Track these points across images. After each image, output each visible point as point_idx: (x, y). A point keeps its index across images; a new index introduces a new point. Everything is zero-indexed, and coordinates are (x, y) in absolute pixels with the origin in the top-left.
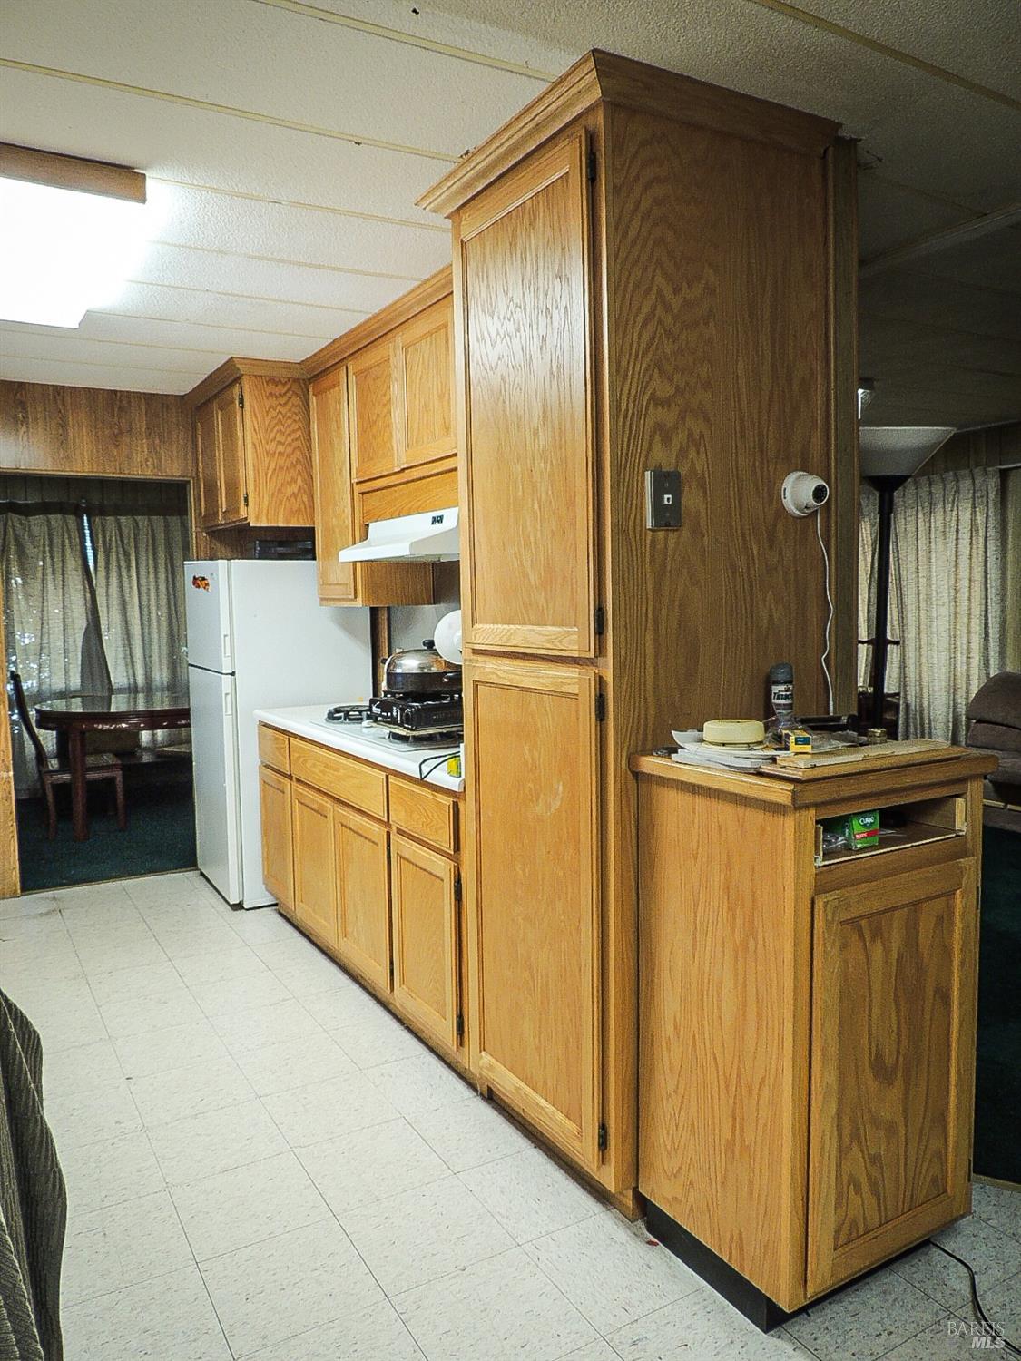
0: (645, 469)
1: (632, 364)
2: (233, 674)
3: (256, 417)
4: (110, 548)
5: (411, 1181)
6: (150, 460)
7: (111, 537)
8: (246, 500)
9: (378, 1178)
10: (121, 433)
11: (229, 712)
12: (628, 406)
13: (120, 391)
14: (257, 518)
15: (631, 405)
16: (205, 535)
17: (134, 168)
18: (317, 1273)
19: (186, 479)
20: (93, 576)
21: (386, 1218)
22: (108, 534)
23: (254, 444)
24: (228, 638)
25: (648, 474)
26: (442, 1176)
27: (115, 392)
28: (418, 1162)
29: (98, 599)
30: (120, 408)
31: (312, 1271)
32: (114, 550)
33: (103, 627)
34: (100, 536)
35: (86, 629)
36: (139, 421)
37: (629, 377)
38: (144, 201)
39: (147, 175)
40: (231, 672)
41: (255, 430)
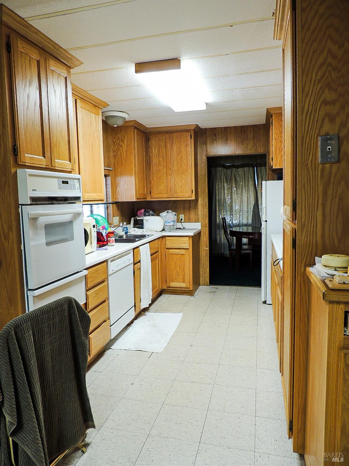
0: (318, 136)
1: (311, 88)
2: (266, 221)
3: (277, 129)
4: (263, 177)
5: (240, 411)
6: (253, 148)
7: (263, 174)
8: (272, 159)
9: (230, 405)
10: (244, 139)
11: (264, 235)
12: (308, 108)
13: (245, 126)
14: (275, 166)
15: (311, 107)
16: (271, 172)
17: (177, 58)
18: (188, 424)
19: (265, 153)
20: (257, 187)
21: (222, 419)
22: (262, 173)
23: (275, 138)
24: (265, 209)
25: (319, 138)
26: (251, 415)
27: (243, 126)
28: (247, 406)
29: (258, 194)
30: (244, 131)
31: (188, 423)
32: (264, 178)
33: (259, 204)
34: (260, 174)
35: (254, 204)
36: (250, 135)
37: (310, 94)
38: (180, 69)
39: (181, 59)
40: (265, 220)
41: (276, 133)
